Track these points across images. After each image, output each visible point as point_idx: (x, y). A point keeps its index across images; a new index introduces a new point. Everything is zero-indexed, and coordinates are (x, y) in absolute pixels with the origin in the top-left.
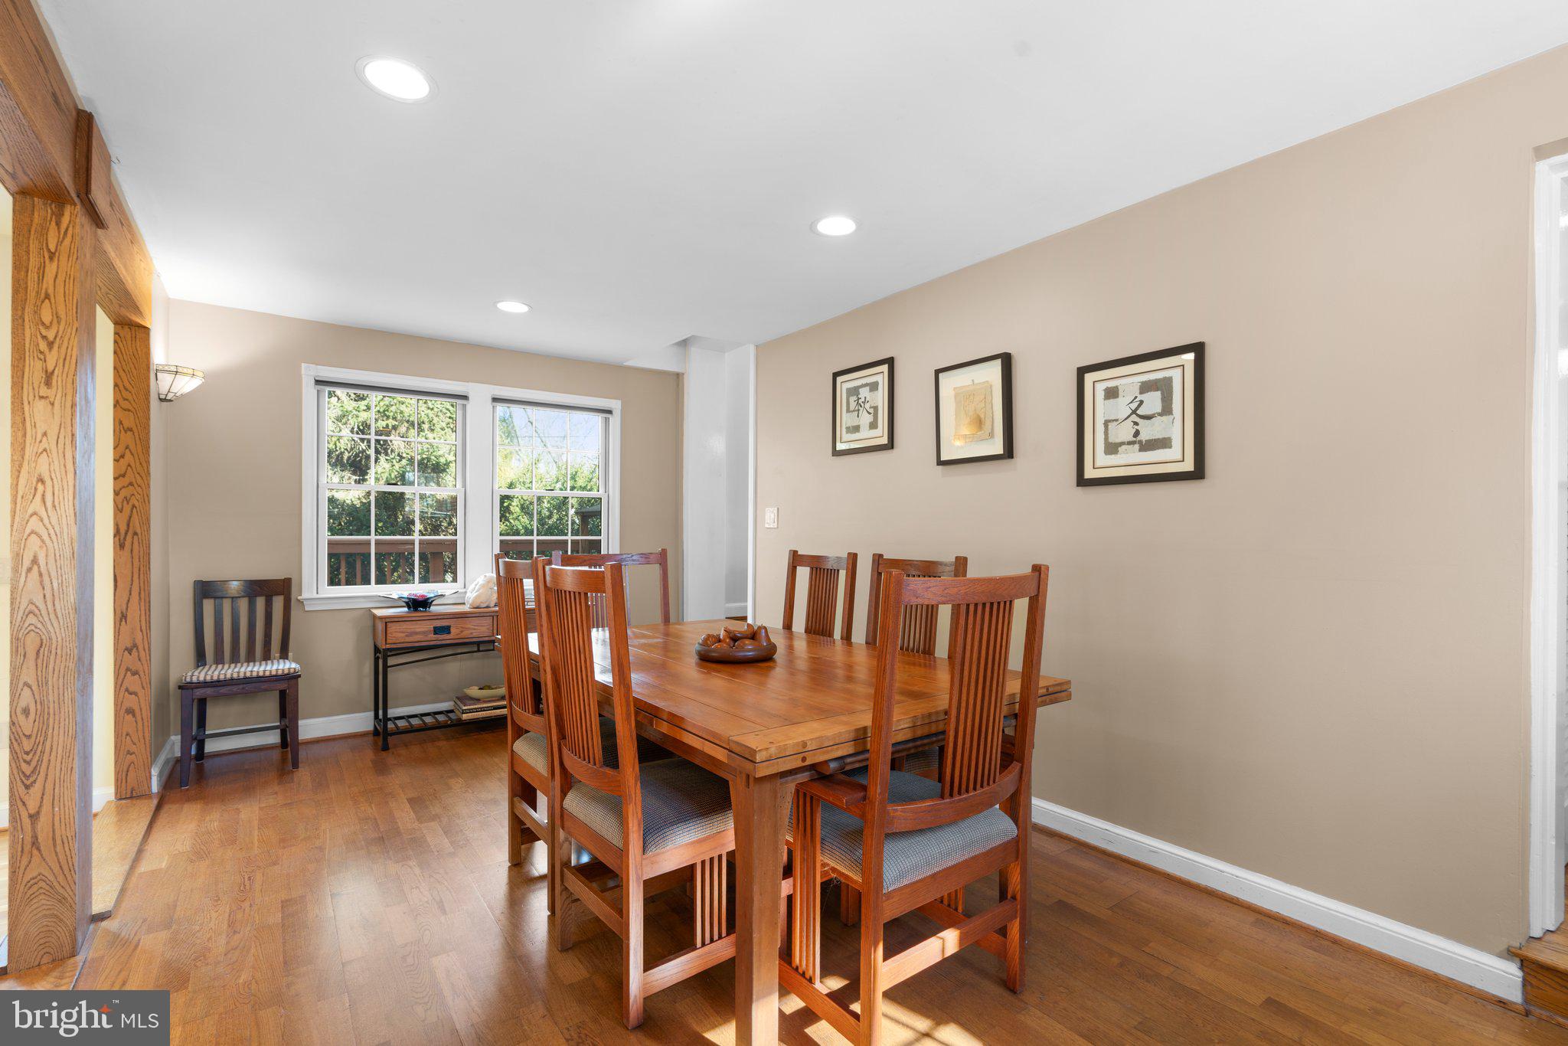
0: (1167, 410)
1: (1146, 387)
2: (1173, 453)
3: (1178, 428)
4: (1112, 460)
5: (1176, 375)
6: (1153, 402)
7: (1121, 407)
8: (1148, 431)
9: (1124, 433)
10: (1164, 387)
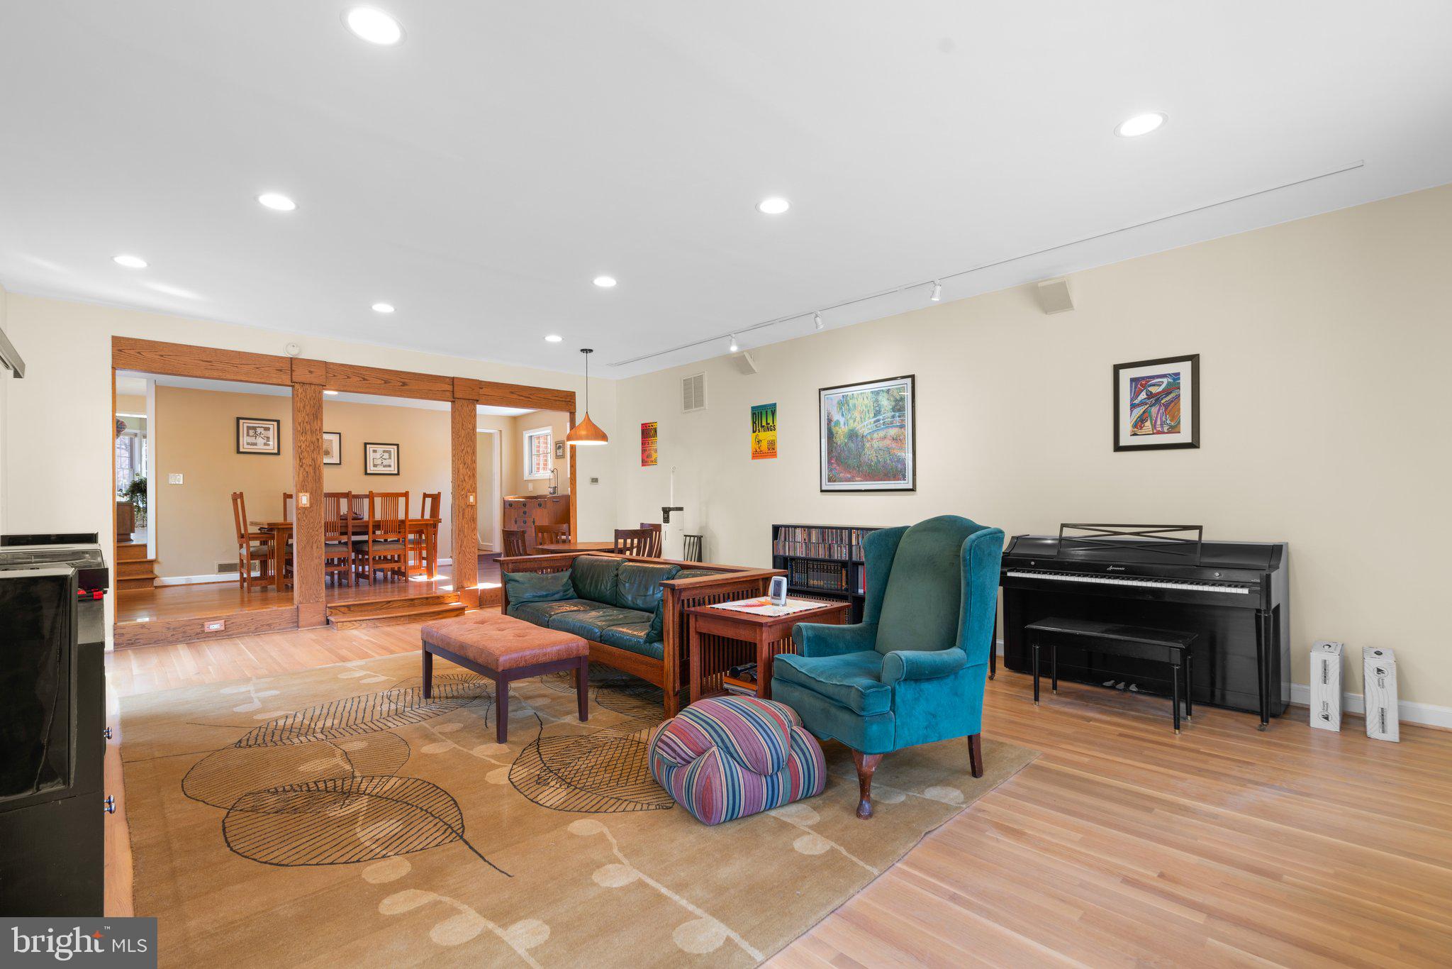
0: (390, 458)
1: (384, 451)
2: (392, 468)
3: (393, 462)
4: (375, 468)
5: (392, 450)
6: (386, 455)
7: (378, 455)
8: (386, 463)
9: (379, 462)
10: (389, 452)
